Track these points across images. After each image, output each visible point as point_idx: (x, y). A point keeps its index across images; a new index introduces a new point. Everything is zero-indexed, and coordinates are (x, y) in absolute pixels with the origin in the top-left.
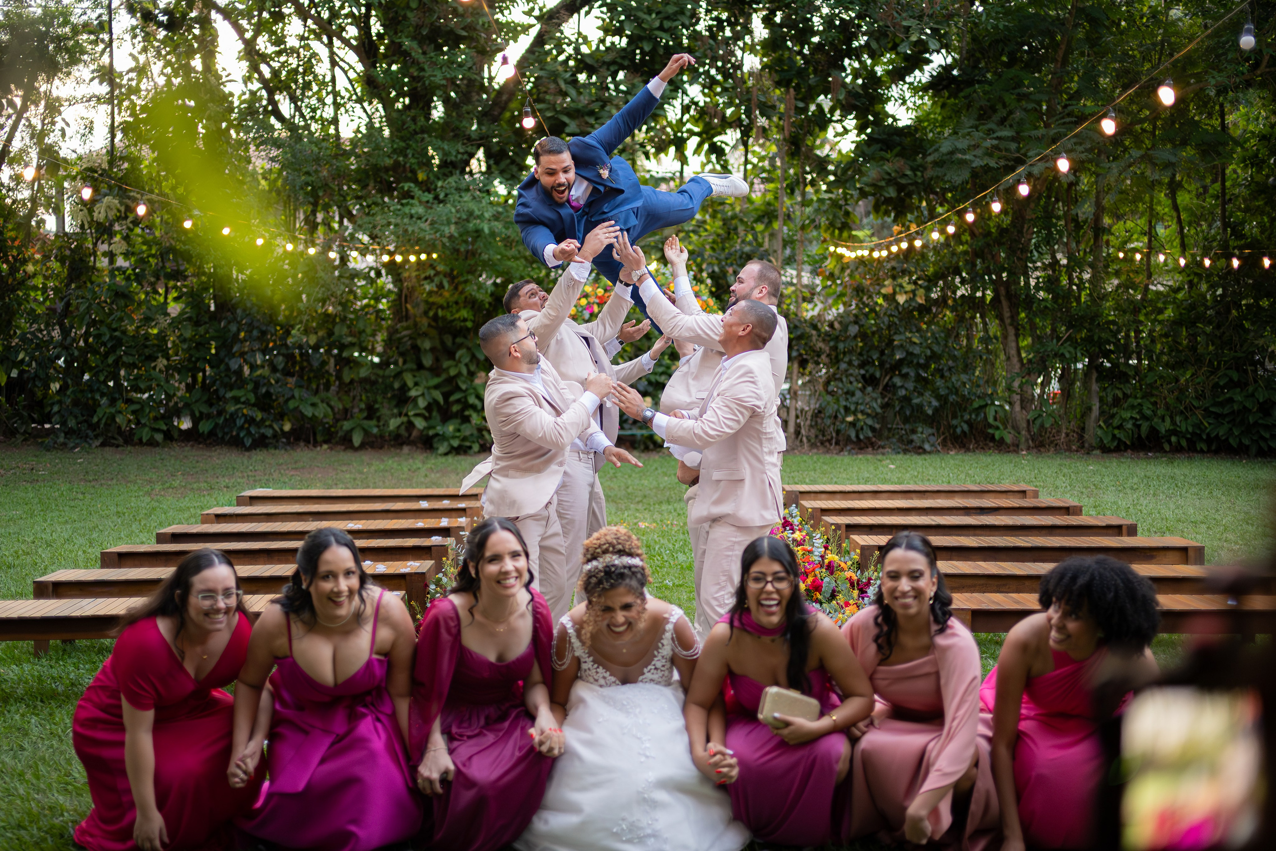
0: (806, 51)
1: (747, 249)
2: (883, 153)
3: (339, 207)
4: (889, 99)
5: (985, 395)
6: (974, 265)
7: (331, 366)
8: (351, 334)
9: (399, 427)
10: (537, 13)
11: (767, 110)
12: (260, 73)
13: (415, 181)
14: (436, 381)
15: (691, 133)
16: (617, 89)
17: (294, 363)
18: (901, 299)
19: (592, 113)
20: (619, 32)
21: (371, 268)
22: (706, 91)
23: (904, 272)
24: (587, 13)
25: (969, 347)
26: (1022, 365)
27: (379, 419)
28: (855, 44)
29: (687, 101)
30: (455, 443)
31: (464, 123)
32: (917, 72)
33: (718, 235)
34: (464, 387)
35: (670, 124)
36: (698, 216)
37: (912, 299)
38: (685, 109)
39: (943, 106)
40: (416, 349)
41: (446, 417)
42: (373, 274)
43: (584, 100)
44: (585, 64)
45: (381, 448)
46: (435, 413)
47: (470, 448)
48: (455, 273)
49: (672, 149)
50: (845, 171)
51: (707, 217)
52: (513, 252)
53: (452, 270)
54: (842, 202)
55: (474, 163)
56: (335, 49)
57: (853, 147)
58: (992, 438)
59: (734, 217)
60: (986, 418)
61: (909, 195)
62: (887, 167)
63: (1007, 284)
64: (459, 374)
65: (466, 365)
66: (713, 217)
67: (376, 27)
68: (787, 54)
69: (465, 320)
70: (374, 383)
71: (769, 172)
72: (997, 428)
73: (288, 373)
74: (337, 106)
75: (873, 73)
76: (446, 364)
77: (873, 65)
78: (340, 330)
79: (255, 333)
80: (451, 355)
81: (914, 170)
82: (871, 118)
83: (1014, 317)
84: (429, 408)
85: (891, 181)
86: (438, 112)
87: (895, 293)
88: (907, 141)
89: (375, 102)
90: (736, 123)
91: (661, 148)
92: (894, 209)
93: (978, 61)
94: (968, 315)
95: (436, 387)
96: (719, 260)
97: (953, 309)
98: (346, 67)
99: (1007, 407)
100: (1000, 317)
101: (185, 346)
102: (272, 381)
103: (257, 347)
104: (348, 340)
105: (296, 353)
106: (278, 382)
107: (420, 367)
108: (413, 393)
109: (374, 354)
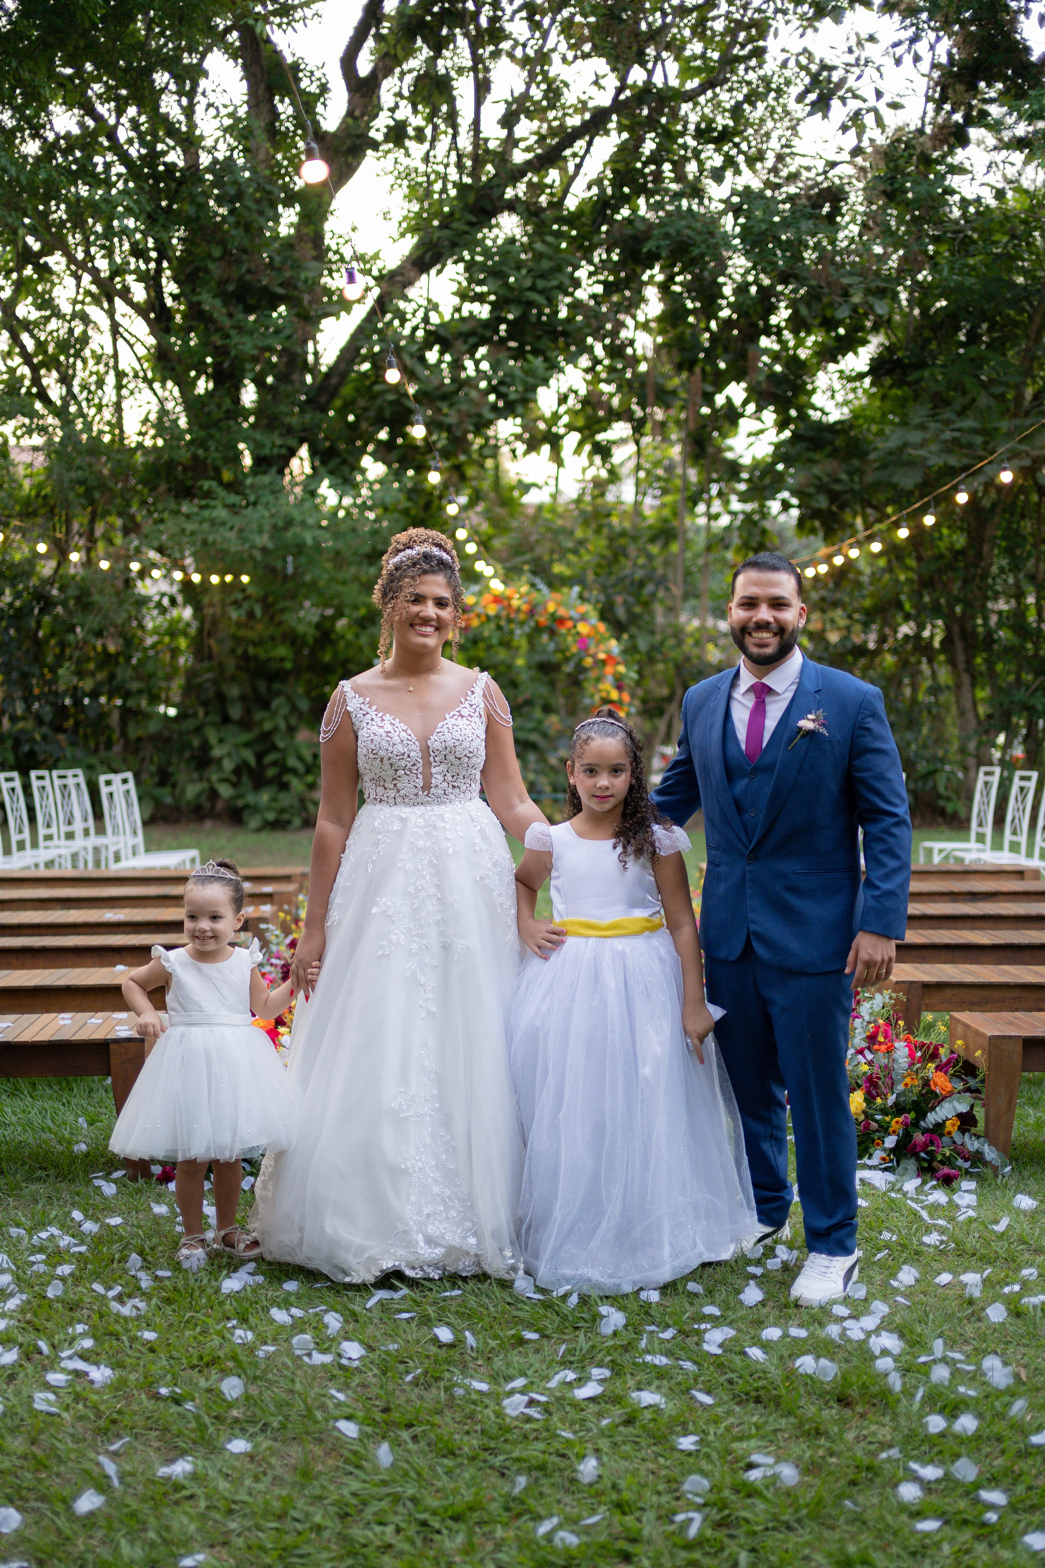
0: (713, 325)
1: (639, 574)
2: (811, 454)
3: (120, 514)
4: (814, 391)
5: (934, 758)
6: (921, 596)
7: (114, 719)
8: (138, 678)
9: (199, 795)
10: (375, 273)
11: (664, 397)
12: (23, 347)
13: (221, 482)
14: (246, 737)
15: (570, 427)
16: (477, 370)
17: (66, 717)
18: (834, 637)
19: (445, 397)
20: (480, 298)
21: (163, 595)
22: (589, 377)
23: (835, 604)
24: (439, 272)
25: (914, 699)
26: (979, 722)
27: (174, 786)
28: (774, 320)
29: (564, 390)
30: (271, 816)
31: (283, 408)
32: (850, 355)
33: (604, 557)
34: (281, 744)
35: (542, 418)
36: (579, 534)
37: (845, 638)
38: (563, 399)
39: (884, 398)
40: (221, 697)
41: (259, 782)
42: (166, 602)
43: (435, 382)
44: (436, 337)
45: (177, 821)
46: (245, 779)
47: (289, 822)
48: (270, 599)
49: (546, 449)
50: (762, 477)
51: (590, 533)
52: (342, 575)
53: (266, 596)
54: (756, 517)
55: (295, 463)
56: (118, 317)
57: (770, 449)
58: (942, 812)
59: (623, 534)
60: (934, 788)
61: (842, 507)
62: (816, 470)
63: (962, 621)
64: (276, 729)
65: (286, 718)
66: (598, 531)
67: (170, 287)
68: (688, 331)
69: (282, 660)
70: (167, 740)
71: (666, 480)
72: (949, 799)
73: (58, 728)
74: (119, 387)
75: (795, 357)
76: (259, 715)
77: (796, 348)
78: (123, 673)
79: (15, 675)
80: (265, 705)
81: (850, 473)
82: (793, 413)
83: (969, 662)
84: (237, 771)
85: (822, 488)
86: (249, 395)
87: (823, 631)
88: (839, 442)
89: (170, 384)
90: (625, 415)
91: (533, 446)
92: (824, 524)
93: (928, 341)
94: (913, 659)
95: (247, 745)
96: (604, 589)
97: (894, 651)
98: (132, 340)
99: (960, 775)
100: (952, 662)
102: (38, 737)
103: (18, 694)
104: (135, 686)
105: (68, 701)
106: (44, 738)
107: (226, 719)
108: (217, 752)
109: (168, 704)
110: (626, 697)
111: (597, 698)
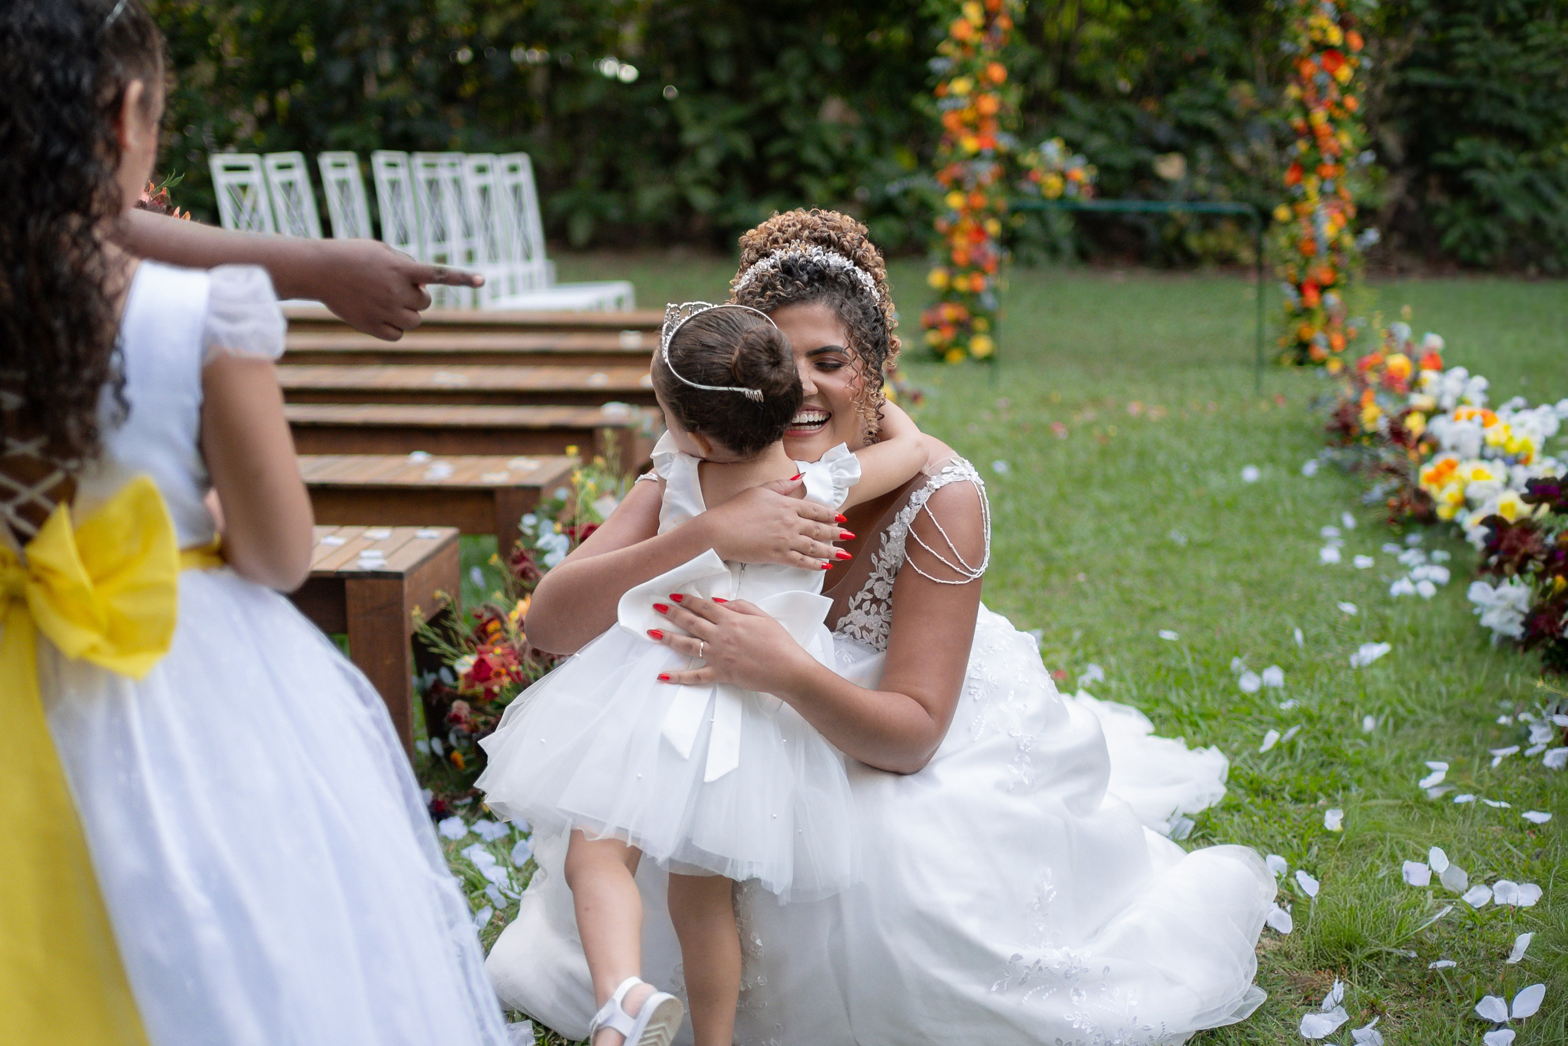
7: (538, 82)
9: (662, 206)
14: (737, 112)
17: (462, 81)
27: (625, 190)
34: (794, 125)
40: (702, 50)
45: (630, 249)
46: (736, 181)
64: (785, 102)
65: (802, 82)
70: (615, 117)
73: (449, 96)
76: (760, 77)
80: (770, 60)
84: (723, 168)
95: (741, 125)
101: (247, 36)
102: (415, 108)
103: (388, 39)
104: (567, 25)
105: (464, 55)
106: (429, 114)
107: (708, 85)
108: (692, 135)
109: (623, 59)
110: (1355, 41)
111: (1304, 42)
